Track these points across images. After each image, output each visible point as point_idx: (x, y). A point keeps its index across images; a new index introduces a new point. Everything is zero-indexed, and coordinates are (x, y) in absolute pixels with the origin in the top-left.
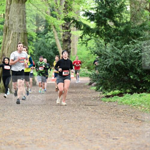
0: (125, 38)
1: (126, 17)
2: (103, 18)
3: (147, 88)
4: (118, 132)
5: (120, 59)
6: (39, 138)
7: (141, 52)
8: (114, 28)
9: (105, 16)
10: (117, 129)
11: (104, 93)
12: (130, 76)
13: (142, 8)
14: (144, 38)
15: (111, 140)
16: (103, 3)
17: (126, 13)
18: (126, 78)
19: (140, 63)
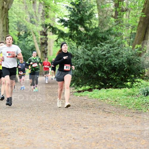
0: (94, 41)
1: (95, 23)
2: (75, 25)
3: (113, 84)
4: (88, 122)
5: (90, 59)
6: (20, 128)
7: (108, 54)
8: (84, 33)
9: (77, 22)
10: (87, 119)
11: (76, 88)
12: (98, 74)
13: (108, 16)
14: (110, 41)
15: (82, 129)
16: (75, 11)
17: (95, 20)
18: (95, 76)
19: (107, 62)
